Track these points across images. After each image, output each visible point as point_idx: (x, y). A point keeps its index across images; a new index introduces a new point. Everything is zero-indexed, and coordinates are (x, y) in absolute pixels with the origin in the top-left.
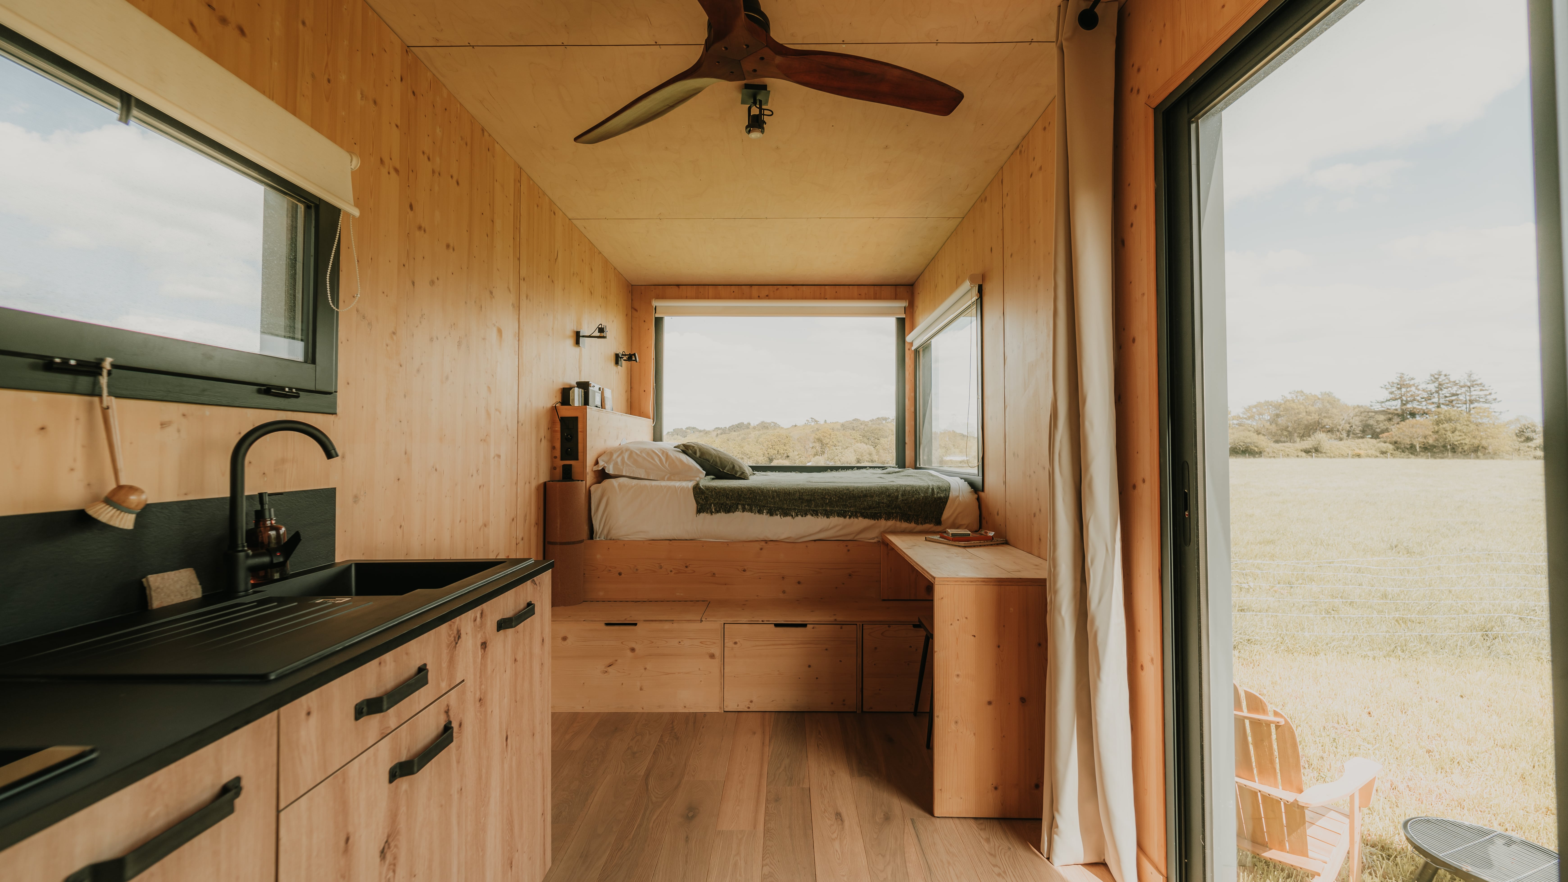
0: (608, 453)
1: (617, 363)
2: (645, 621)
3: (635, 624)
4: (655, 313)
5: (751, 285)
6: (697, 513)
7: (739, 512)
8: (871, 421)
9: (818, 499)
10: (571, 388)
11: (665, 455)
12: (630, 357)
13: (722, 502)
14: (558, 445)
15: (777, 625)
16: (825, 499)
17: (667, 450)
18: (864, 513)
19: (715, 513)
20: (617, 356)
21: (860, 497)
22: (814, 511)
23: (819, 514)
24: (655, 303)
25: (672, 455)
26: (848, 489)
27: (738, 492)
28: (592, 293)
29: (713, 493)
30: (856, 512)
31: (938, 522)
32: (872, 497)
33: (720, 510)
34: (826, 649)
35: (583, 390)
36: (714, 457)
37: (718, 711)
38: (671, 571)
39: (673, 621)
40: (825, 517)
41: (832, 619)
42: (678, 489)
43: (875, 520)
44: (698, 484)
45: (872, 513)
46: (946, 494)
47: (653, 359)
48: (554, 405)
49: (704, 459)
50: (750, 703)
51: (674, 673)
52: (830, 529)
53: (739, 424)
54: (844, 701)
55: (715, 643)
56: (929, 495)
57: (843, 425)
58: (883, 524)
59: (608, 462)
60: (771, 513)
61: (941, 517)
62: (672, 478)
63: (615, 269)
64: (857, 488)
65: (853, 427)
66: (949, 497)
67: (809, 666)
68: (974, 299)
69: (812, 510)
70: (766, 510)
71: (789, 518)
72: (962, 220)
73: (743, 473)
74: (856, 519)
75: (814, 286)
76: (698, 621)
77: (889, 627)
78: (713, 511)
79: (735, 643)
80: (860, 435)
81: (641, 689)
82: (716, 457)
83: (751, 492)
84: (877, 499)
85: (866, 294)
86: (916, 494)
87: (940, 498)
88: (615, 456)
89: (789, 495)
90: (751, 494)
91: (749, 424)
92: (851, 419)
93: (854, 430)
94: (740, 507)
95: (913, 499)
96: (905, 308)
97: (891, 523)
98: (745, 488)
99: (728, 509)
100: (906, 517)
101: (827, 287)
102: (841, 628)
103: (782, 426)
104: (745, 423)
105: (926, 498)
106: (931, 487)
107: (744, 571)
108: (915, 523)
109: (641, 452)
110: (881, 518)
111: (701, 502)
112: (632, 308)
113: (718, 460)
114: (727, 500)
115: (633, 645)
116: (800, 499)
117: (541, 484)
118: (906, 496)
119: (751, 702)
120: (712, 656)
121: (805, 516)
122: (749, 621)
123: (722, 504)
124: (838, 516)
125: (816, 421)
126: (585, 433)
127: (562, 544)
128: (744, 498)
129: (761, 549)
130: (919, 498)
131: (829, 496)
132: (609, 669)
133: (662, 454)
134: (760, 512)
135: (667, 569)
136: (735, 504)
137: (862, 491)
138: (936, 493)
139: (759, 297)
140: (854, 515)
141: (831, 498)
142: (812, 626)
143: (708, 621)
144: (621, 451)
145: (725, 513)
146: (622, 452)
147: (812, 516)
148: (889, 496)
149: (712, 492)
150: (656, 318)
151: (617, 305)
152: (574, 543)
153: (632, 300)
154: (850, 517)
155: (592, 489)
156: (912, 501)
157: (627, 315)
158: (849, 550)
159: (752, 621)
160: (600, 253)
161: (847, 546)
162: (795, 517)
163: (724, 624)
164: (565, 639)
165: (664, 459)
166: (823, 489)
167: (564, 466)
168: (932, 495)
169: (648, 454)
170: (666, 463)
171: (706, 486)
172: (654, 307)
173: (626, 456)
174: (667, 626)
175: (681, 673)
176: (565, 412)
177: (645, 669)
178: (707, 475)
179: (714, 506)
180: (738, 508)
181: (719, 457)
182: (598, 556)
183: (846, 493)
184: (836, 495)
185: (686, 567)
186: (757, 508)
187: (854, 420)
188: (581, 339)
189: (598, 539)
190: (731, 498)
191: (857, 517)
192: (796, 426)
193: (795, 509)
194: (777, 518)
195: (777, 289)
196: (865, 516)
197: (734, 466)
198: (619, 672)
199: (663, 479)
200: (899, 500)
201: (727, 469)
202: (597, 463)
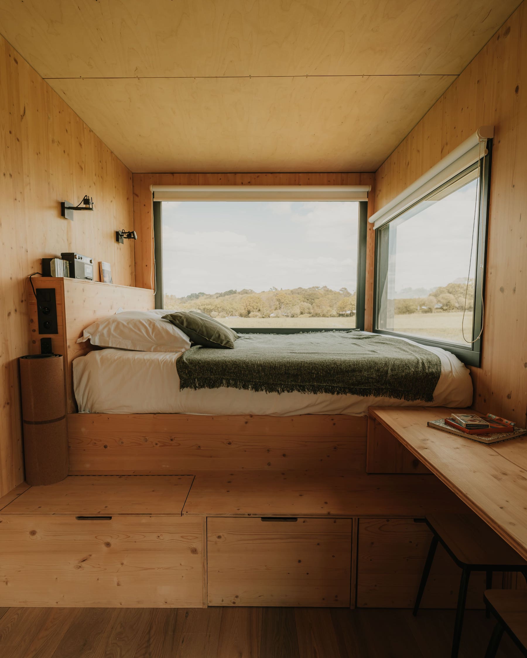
0: (94, 324)
1: (117, 240)
2: (119, 514)
3: (110, 518)
4: (154, 198)
5: (235, 173)
6: (180, 388)
7: (223, 387)
8: (309, 289)
9: (304, 374)
10: (51, 259)
11: (152, 326)
12: (130, 235)
13: (206, 377)
14: (36, 318)
15: (264, 519)
16: (312, 373)
17: (154, 320)
18: (353, 388)
19: (199, 388)
20: (117, 234)
21: (347, 372)
22: (300, 386)
23: (306, 390)
24: (153, 189)
25: (158, 326)
26: (335, 363)
27: (223, 366)
28: (82, 169)
29: (197, 367)
30: (345, 388)
31: (430, 398)
32: (361, 371)
33: (204, 385)
34: (318, 544)
35: (68, 262)
36: (200, 327)
37: (201, 607)
38: (156, 444)
39: (151, 514)
40: (312, 393)
41: (324, 511)
42: (161, 363)
43: (364, 396)
44: (181, 357)
45: (362, 389)
46: (437, 369)
47: (153, 238)
48: (29, 277)
49: (190, 329)
50: (236, 599)
51: (154, 569)
52: (318, 404)
53: (230, 291)
54: (336, 597)
55: (197, 538)
56: (420, 370)
57: (292, 291)
58: (372, 400)
59: (93, 334)
60: (256, 388)
61: (433, 393)
62: (159, 349)
63: (112, 152)
64: (344, 362)
65: (298, 292)
66: (441, 372)
67: (300, 561)
68: (483, 155)
69: (298, 385)
70: (251, 385)
71: (275, 394)
72: (458, 77)
73: (228, 342)
74: (344, 395)
75: (290, 174)
76: (178, 514)
77: (388, 521)
78: (197, 385)
79: (219, 537)
80: (302, 297)
81: (118, 584)
82: (202, 327)
83: (236, 366)
84: (365, 374)
85: (334, 181)
86: (406, 369)
87: (432, 373)
88: (101, 328)
89: (275, 369)
90: (235, 368)
91: (236, 290)
92: (297, 288)
93: (299, 294)
94: (224, 382)
95: (404, 374)
96: (368, 193)
97: (379, 399)
98: (229, 362)
99: (213, 384)
100: (395, 393)
101: (300, 174)
102: (335, 522)
103: (255, 292)
104: (234, 290)
105: (416, 372)
106: (420, 361)
107: (230, 444)
108: (405, 399)
109: (128, 323)
110: (370, 394)
111: (184, 376)
112: (133, 193)
113: (204, 329)
114: (211, 375)
115: (109, 540)
116: (286, 373)
117: (13, 361)
118: (395, 370)
119: (237, 597)
120: (194, 551)
121: (292, 392)
122: (234, 515)
123: (206, 379)
124: (326, 392)
125: (276, 289)
126: (63, 306)
127: (37, 423)
128: (228, 372)
129: (246, 423)
130: (410, 373)
131: (316, 370)
132: (83, 564)
133: (149, 325)
134: (245, 387)
135: (152, 442)
136: (220, 379)
137: (350, 366)
138: (427, 368)
139: (242, 183)
140: (343, 391)
141: (318, 373)
142: (303, 520)
143: (190, 514)
144: (108, 322)
145: (210, 388)
146: (108, 324)
147: (299, 391)
148: (378, 370)
149: (195, 366)
150: (154, 202)
151: (115, 187)
152: (51, 421)
153: (133, 186)
154: (338, 393)
155: (74, 362)
156: (402, 376)
157: (128, 199)
158: (334, 424)
159: (237, 514)
160: (91, 131)
161: (332, 420)
162: (281, 392)
163: (207, 517)
164: (33, 533)
165: (150, 330)
166: (310, 363)
167: (43, 340)
168: (423, 370)
169: (135, 325)
170: (152, 335)
171: (189, 360)
172: (152, 192)
173: (112, 328)
174: (144, 520)
175: (160, 568)
176: (44, 283)
177: (122, 564)
178: (192, 345)
179: (198, 381)
180: (222, 383)
181: (206, 327)
182: (83, 430)
183: (333, 367)
184: (323, 370)
185: (172, 440)
186: (242, 383)
187: (299, 288)
188: (66, 211)
189: (83, 412)
190: (216, 372)
191: (345, 393)
192: (264, 292)
193: (281, 384)
194: (262, 394)
195: (258, 177)
196: (353, 392)
197: (219, 336)
198: (94, 567)
199: (149, 350)
200: (389, 375)
201: (213, 338)
202: (82, 335)
